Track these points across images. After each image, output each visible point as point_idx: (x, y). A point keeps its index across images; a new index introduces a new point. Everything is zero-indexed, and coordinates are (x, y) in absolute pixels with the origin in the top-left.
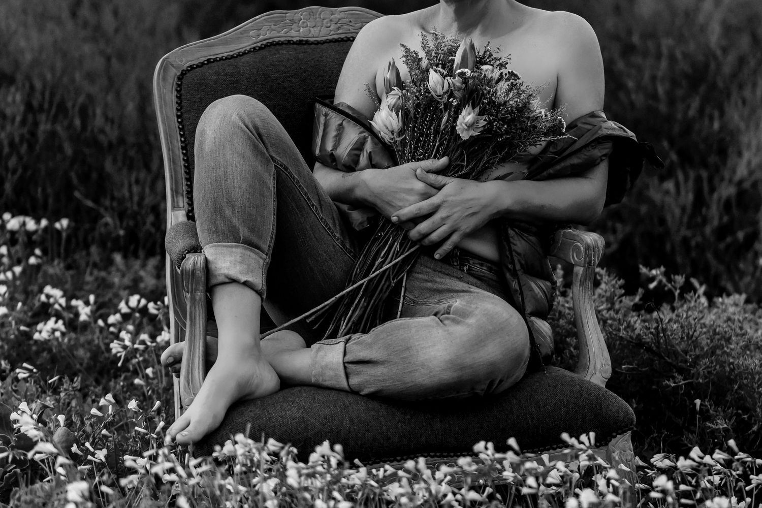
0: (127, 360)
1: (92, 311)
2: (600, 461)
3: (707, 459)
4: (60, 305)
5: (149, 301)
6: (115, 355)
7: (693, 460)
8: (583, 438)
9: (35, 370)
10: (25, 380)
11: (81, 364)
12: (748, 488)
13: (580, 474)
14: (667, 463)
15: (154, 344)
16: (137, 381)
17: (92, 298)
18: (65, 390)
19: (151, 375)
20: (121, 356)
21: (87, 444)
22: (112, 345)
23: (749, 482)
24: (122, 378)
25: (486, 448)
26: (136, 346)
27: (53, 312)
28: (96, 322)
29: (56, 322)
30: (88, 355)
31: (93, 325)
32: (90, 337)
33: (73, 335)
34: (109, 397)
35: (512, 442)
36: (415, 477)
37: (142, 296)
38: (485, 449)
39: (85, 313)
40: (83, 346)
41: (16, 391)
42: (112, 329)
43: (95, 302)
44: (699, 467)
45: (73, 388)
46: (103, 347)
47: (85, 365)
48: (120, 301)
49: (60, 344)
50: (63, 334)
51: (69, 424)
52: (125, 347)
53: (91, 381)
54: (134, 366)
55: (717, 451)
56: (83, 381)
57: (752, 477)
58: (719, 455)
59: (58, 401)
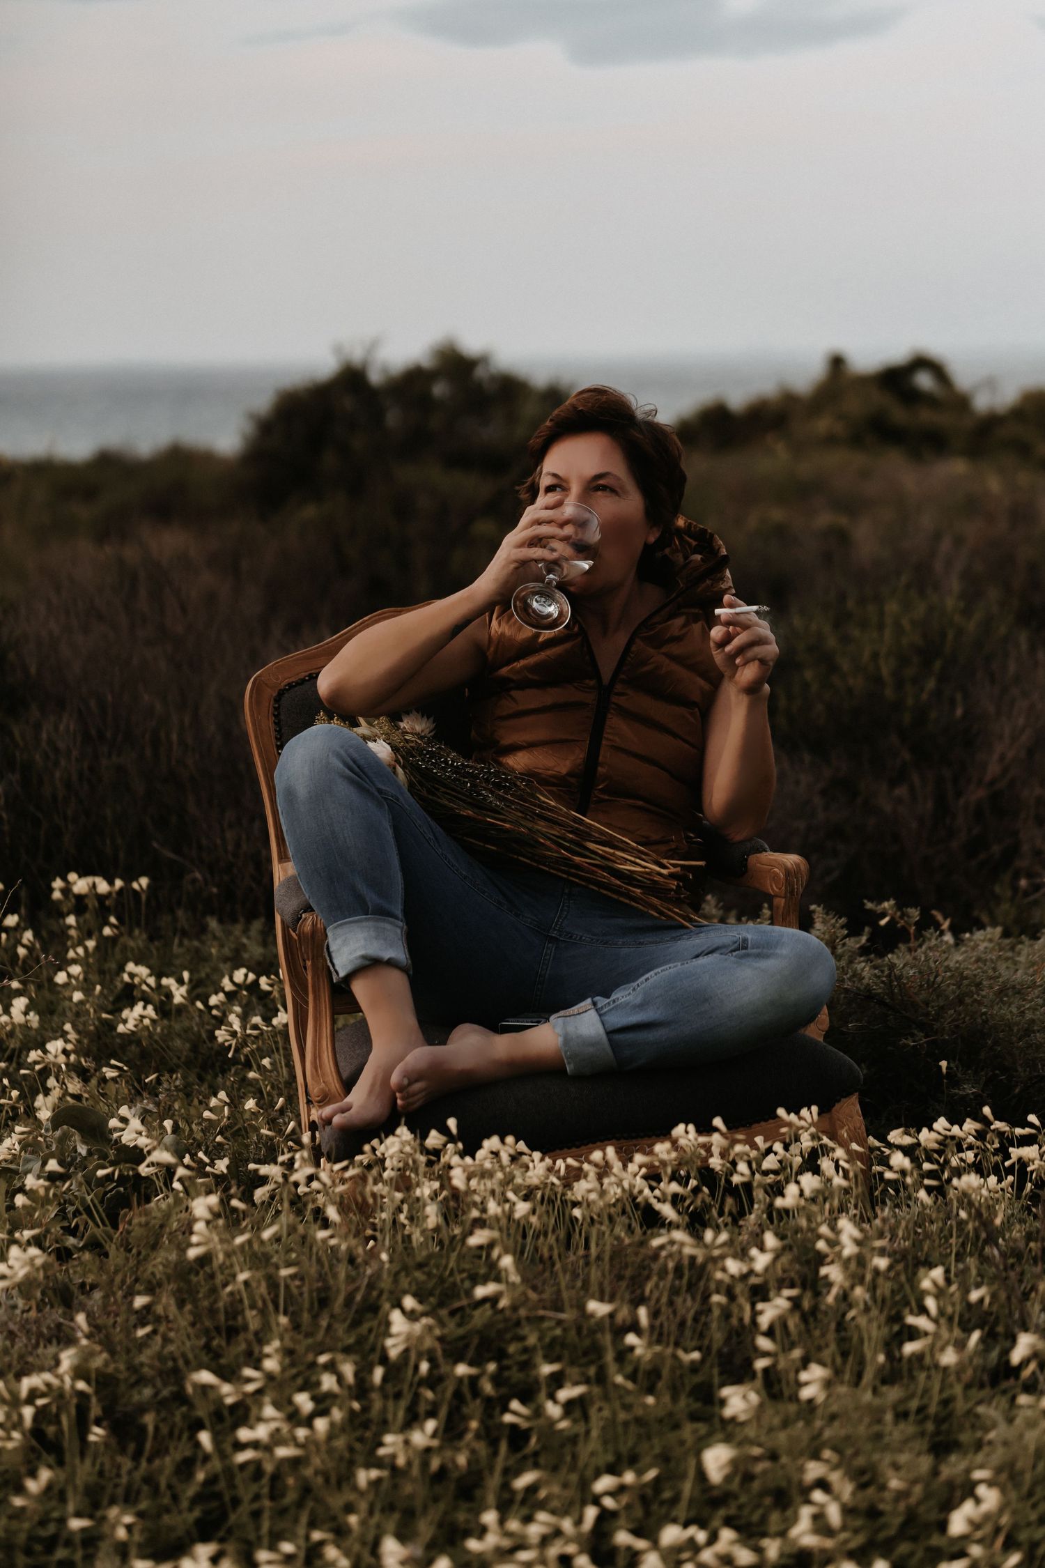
0: (237, 1050)
1: (189, 992)
2: (825, 1140)
3: (956, 1130)
4: (148, 985)
5: (258, 976)
6: (223, 1044)
7: (939, 1133)
8: (804, 1112)
9: (125, 1068)
10: (113, 1079)
11: (179, 1058)
12: (1007, 1164)
13: (803, 1157)
14: (907, 1140)
15: (270, 1029)
16: (252, 1075)
17: (186, 975)
18: (167, 1090)
19: (268, 1066)
20: (230, 1046)
21: (201, 1155)
22: (217, 1033)
23: (1008, 1157)
24: (233, 1070)
25: (687, 1132)
26: (249, 1032)
27: (139, 995)
28: (193, 1004)
29: (145, 1008)
30: (188, 1045)
31: (191, 1009)
32: (186, 1023)
33: (166, 1022)
34: (222, 1095)
35: (718, 1122)
36: (604, 1171)
37: (250, 969)
38: (685, 1134)
39: (179, 994)
40: (179, 1036)
41: (104, 1095)
42: (215, 1012)
43: (191, 980)
44: (945, 1140)
45: (176, 1087)
46: (204, 1035)
47: (183, 1059)
48: (223, 976)
49: (151, 1035)
50: (153, 1021)
51: (176, 1129)
52: (234, 1034)
53: (192, 1078)
54: (246, 1056)
55: (968, 1120)
56: (184, 1077)
57: (1011, 1149)
58: (970, 1125)
59: (157, 1104)
